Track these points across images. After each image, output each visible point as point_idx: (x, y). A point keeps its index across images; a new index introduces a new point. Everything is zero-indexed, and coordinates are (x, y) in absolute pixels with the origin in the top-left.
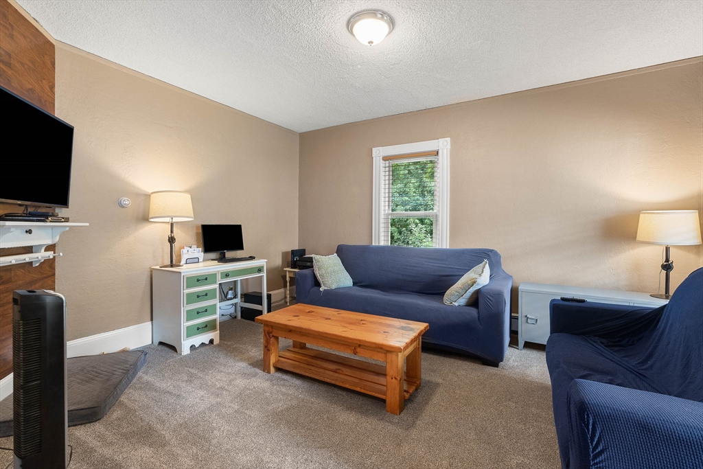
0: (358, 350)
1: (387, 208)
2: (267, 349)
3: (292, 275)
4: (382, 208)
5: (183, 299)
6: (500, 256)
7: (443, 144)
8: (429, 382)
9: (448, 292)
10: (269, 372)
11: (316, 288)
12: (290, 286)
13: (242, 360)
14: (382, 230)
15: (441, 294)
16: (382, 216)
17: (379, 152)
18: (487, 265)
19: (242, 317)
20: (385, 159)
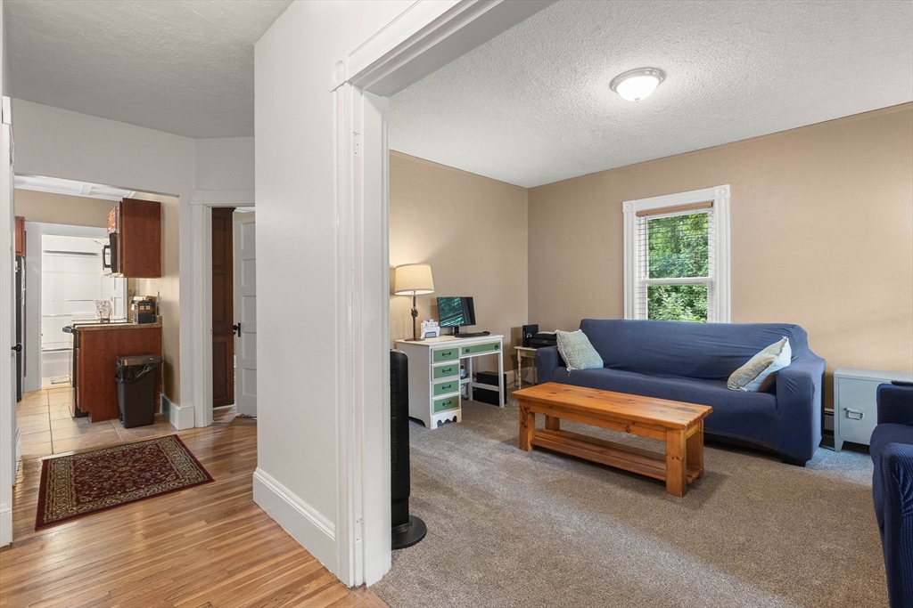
0: (632, 427)
1: (643, 274)
2: (524, 425)
3: (524, 355)
4: (637, 274)
5: (431, 373)
6: (806, 333)
7: (720, 192)
8: (713, 473)
9: (733, 375)
10: (527, 450)
11: (562, 368)
12: (522, 367)
13: (492, 438)
14: (637, 301)
15: (723, 378)
16: (637, 284)
17: (630, 207)
18: (787, 344)
19: (474, 398)
20: (640, 214)
